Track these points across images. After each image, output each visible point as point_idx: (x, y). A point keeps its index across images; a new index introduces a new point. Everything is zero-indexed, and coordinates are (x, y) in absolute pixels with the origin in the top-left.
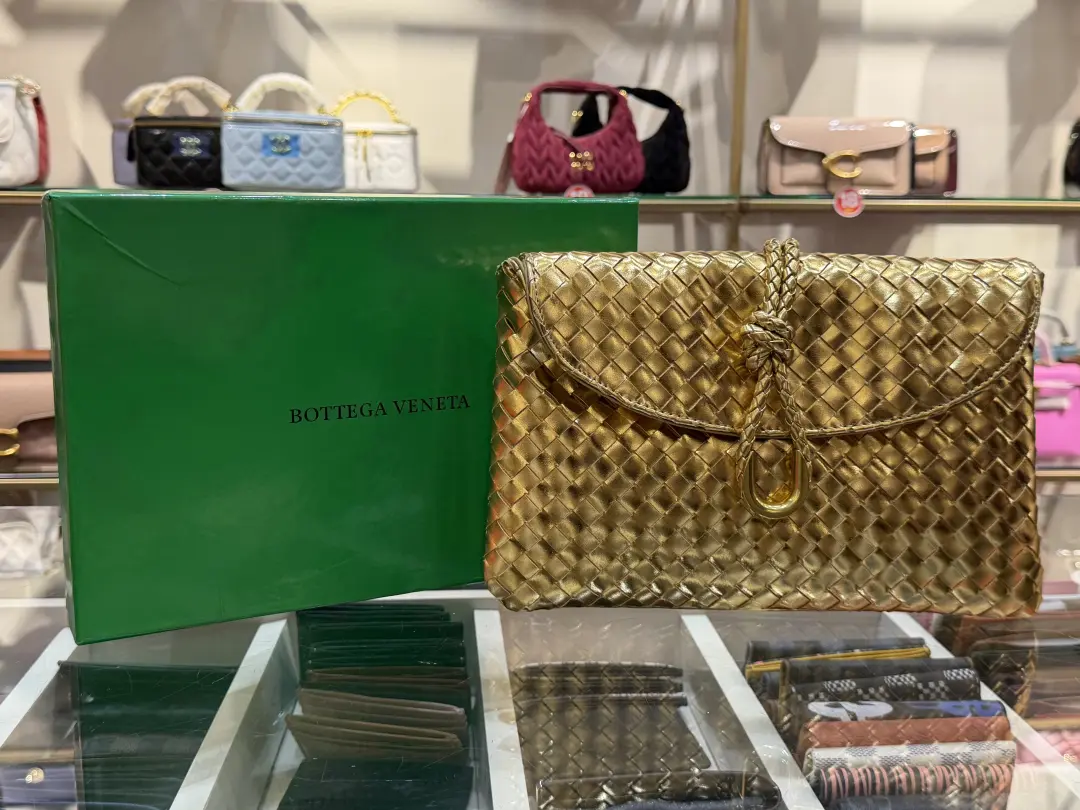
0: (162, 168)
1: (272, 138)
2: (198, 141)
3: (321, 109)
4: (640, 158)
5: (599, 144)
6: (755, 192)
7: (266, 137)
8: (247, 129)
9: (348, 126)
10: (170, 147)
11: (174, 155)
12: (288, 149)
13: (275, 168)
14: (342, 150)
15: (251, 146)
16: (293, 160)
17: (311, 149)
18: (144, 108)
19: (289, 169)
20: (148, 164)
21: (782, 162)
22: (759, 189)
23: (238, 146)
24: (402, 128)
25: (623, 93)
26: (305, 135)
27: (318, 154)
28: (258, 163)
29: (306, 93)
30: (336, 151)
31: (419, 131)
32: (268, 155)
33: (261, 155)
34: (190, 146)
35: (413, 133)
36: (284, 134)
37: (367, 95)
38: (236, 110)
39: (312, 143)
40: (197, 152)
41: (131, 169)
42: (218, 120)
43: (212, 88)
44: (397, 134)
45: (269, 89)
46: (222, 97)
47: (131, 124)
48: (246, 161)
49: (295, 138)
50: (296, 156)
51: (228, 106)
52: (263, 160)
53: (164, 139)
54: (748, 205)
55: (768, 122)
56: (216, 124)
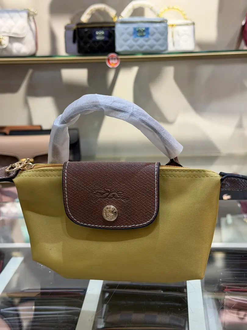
0: (88, 45)
1: (137, 30)
3: (158, 15)
7: (135, 29)
8: (126, 26)
9: (169, 23)
10: (92, 36)
11: (93, 39)
12: (144, 34)
13: (139, 43)
14: (167, 33)
15: (128, 34)
16: (146, 39)
17: (154, 33)
18: (80, 19)
19: (144, 43)
20: (82, 44)
23: (123, 34)
24: (189, 22)
26: (152, 27)
27: (157, 35)
28: (131, 41)
29: (151, 9)
30: (164, 34)
31: (195, 24)
32: (135, 37)
33: (132, 37)
34: (100, 35)
35: (194, 24)
36: (142, 27)
37: (173, 8)
38: (120, 18)
39: (155, 30)
40: (102, 38)
41: (75, 47)
42: (114, 23)
43: (108, 9)
44: (187, 25)
46: (112, 13)
47: (74, 27)
48: (126, 41)
49: (147, 29)
50: (148, 37)
51: (115, 17)
52: (134, 40)
53: (89, 33)
56: (112, 25)
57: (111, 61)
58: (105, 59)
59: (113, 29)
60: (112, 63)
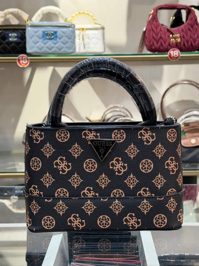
0: (2, 46)
1: (46, 33)
2: (16, 35)
3: (66, 20)
5: (182, 30)
7: (44, 32)
8: (36, 29)
9: (77, 27)
10: (5, 38)
11: (7, 41)
12: (53, 37)
13: (47, 45)
14: (75, 37)
15: (37, 36)
16: (55, 42)
17: (62, 36)
19: (53, 45)
23: (33, 36)
24: (98, 26)
25: (193, 8)
26: (59, 31)
27: (65, 39)
28: (40, 44)
29: (59, 14)
30: (72, 38)
31: (105, 27)
32: (44, 40)
33: (42, 40)
34: (13, 37)
35: (103, 28)
36: (51, 31)
37: (84, 13)
38: (31, 22)
40: (16, 39)
42: (25, 26)
43: (21, 13)
44: (96, 29)
45: (45, 12)
46: (25, 16)
49: (56, 32)
50: (56, 40)
51: (28, 20)
52: (42, 42)
53: (2, 34)
56: (23, 28)
57: (21, 62)
58: (16, 59)
59: (25, 31)
60: (23, 63)
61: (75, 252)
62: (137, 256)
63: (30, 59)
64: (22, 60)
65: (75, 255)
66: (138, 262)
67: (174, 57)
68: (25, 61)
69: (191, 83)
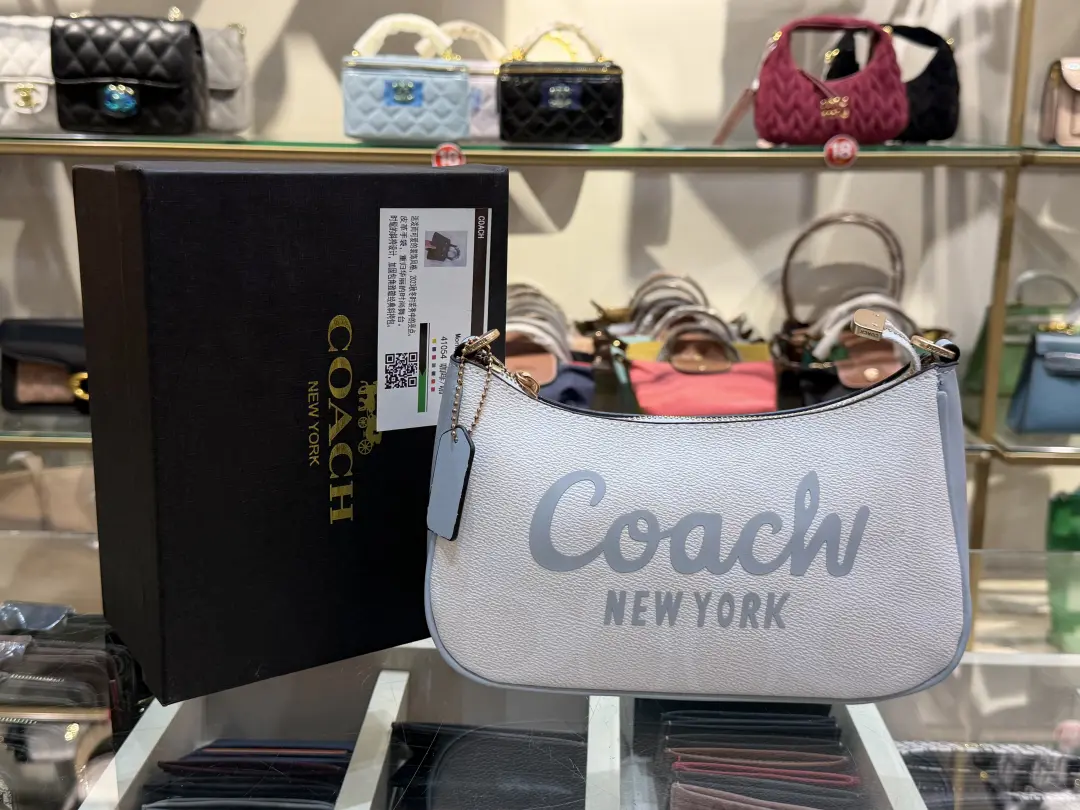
4: (904, 104)
5: (855, 88)
6: (1039, 144)
21: (1073, 110)
22: (1042, 139)
25: (887, 30)
54: (1033, 157)
55: (1058, 63)
61: (667, 737)
62: (845, 758)
63: (468, 156)
64: (447, 156)
65: (670, 750)
66: (852, 779)
67: (838, 159)
68: (453, 160)
69: (862, 221)
